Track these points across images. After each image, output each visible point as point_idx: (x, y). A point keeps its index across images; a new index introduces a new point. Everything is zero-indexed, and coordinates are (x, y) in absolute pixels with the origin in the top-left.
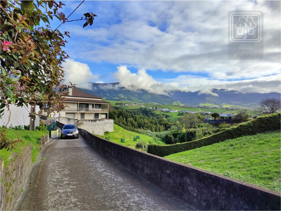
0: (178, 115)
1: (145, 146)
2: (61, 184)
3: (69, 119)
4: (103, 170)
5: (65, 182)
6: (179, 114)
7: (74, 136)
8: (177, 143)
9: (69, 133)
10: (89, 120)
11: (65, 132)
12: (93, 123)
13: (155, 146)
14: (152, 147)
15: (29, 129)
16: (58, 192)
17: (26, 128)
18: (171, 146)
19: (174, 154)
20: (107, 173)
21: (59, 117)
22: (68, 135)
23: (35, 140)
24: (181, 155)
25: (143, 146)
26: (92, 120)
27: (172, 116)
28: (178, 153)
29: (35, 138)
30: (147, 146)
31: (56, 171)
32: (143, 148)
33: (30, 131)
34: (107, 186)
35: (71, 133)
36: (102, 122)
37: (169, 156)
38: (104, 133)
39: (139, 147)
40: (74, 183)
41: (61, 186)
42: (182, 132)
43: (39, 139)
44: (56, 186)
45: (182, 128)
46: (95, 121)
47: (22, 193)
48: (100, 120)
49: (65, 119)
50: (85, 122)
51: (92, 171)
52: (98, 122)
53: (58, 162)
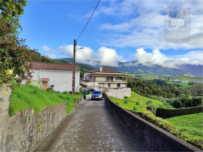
0: (188, 85)
1: (154, 109)
2: (75, 127)
3: (100, 87)
4: (104, 121)
5: (78, 126)
6: (190, 84)
7: (99, 98)
8: (182, 108)
9: (96, 97)
10: (113, 88)
11: (94, 96)
12: (116, 90)
13: (163, 109)
14: (160, 109)
15: (71, 94)
16: (71, 131)
17: (70, 93)
18: (177, 110)
19: (178, 117)
20: (105, 124)
21: (94, 86)
22: (96, 98)
23: (72, 100)
24: (184, 118)
25: (153, 108)
26: (115, 88)
27: (182, 86)
28: (182, 116)
29: (73, 99)
30: (156, 109)
31: (77, 120)
32: (152, 110)
33: (72, 95)
34: (100, 131)
35: (98, 97)
36: (122, 90)
37: (174, 118)
38: (124, 97)
39: (149, 109)
40: (82, 127)
41: (74, 128)
42: (188, 99)
43: (75, 100)
44: (71, 128)
45: (189, 96)
46: (117, 89)
47: (53, 129)
48: (120, 88)
49: (97, 87)
50: (110, 90)
51: (97, 121)
52: (119, 89)
53: (81, 114)
